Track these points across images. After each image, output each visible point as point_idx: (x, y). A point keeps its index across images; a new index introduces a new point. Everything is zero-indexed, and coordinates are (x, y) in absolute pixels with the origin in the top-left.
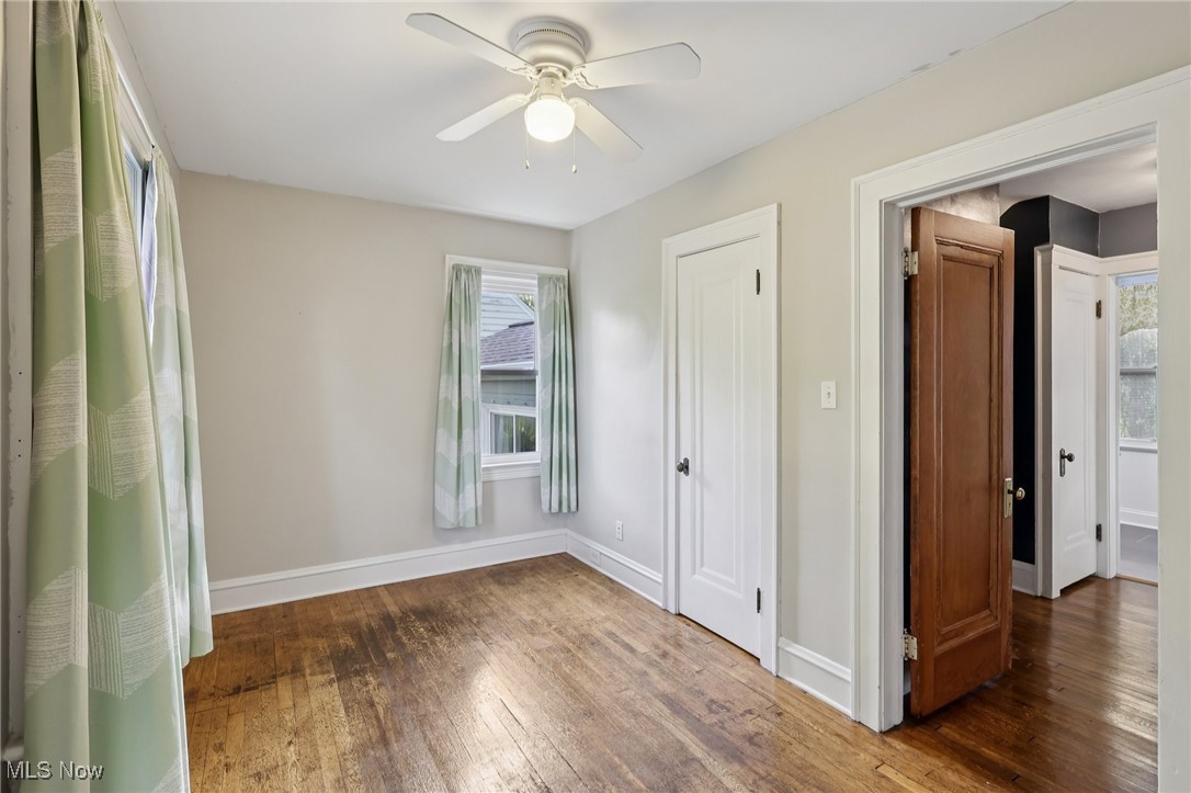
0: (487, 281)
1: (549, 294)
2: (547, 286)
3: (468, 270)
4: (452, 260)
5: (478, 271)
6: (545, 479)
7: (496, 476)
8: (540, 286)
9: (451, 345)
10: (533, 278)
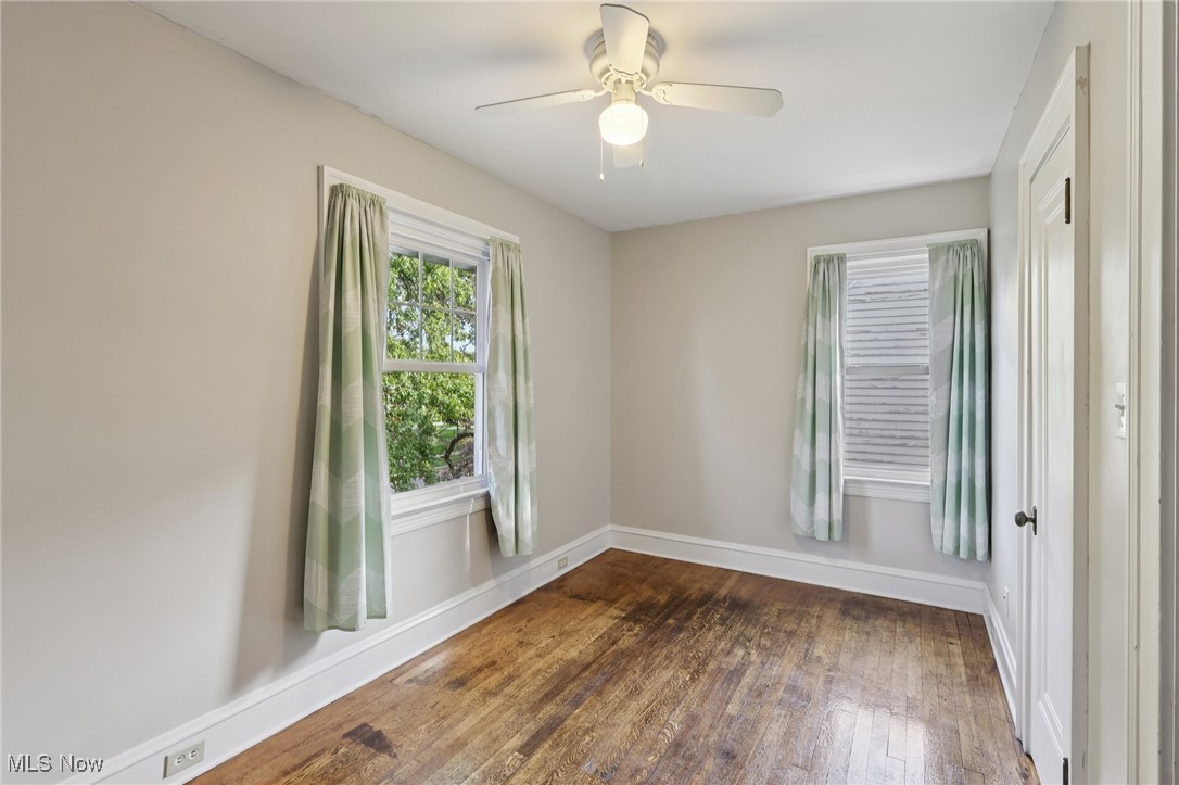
0: (852, 268)
1: (946, 269)
2: (943, 259)
3: (829, 260)
4: (813, 252)
5: (842, 259)
6: (936, 507)
7: (870, 491)
8: (933, 260)
9: (807, 344)
10: (922, 252)
